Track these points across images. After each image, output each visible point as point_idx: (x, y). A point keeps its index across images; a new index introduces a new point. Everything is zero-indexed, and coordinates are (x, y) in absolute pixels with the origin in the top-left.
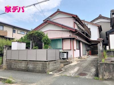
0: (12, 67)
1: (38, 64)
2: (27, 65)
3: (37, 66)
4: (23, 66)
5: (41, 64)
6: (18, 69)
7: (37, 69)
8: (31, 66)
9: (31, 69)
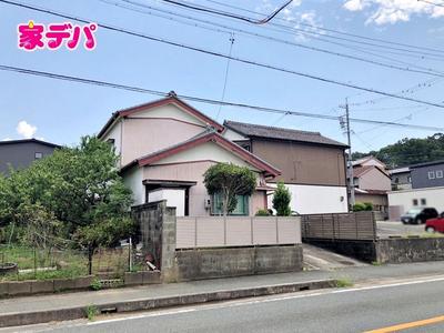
0: (203, 270)
1: (283, 251)
2: (256, 257)
3: (281, 256)
4: (243, 261)
5: (291, 252)
6: (225, 273)
7: (282, 264)
8: (265, 260)
9: (267, 266)
